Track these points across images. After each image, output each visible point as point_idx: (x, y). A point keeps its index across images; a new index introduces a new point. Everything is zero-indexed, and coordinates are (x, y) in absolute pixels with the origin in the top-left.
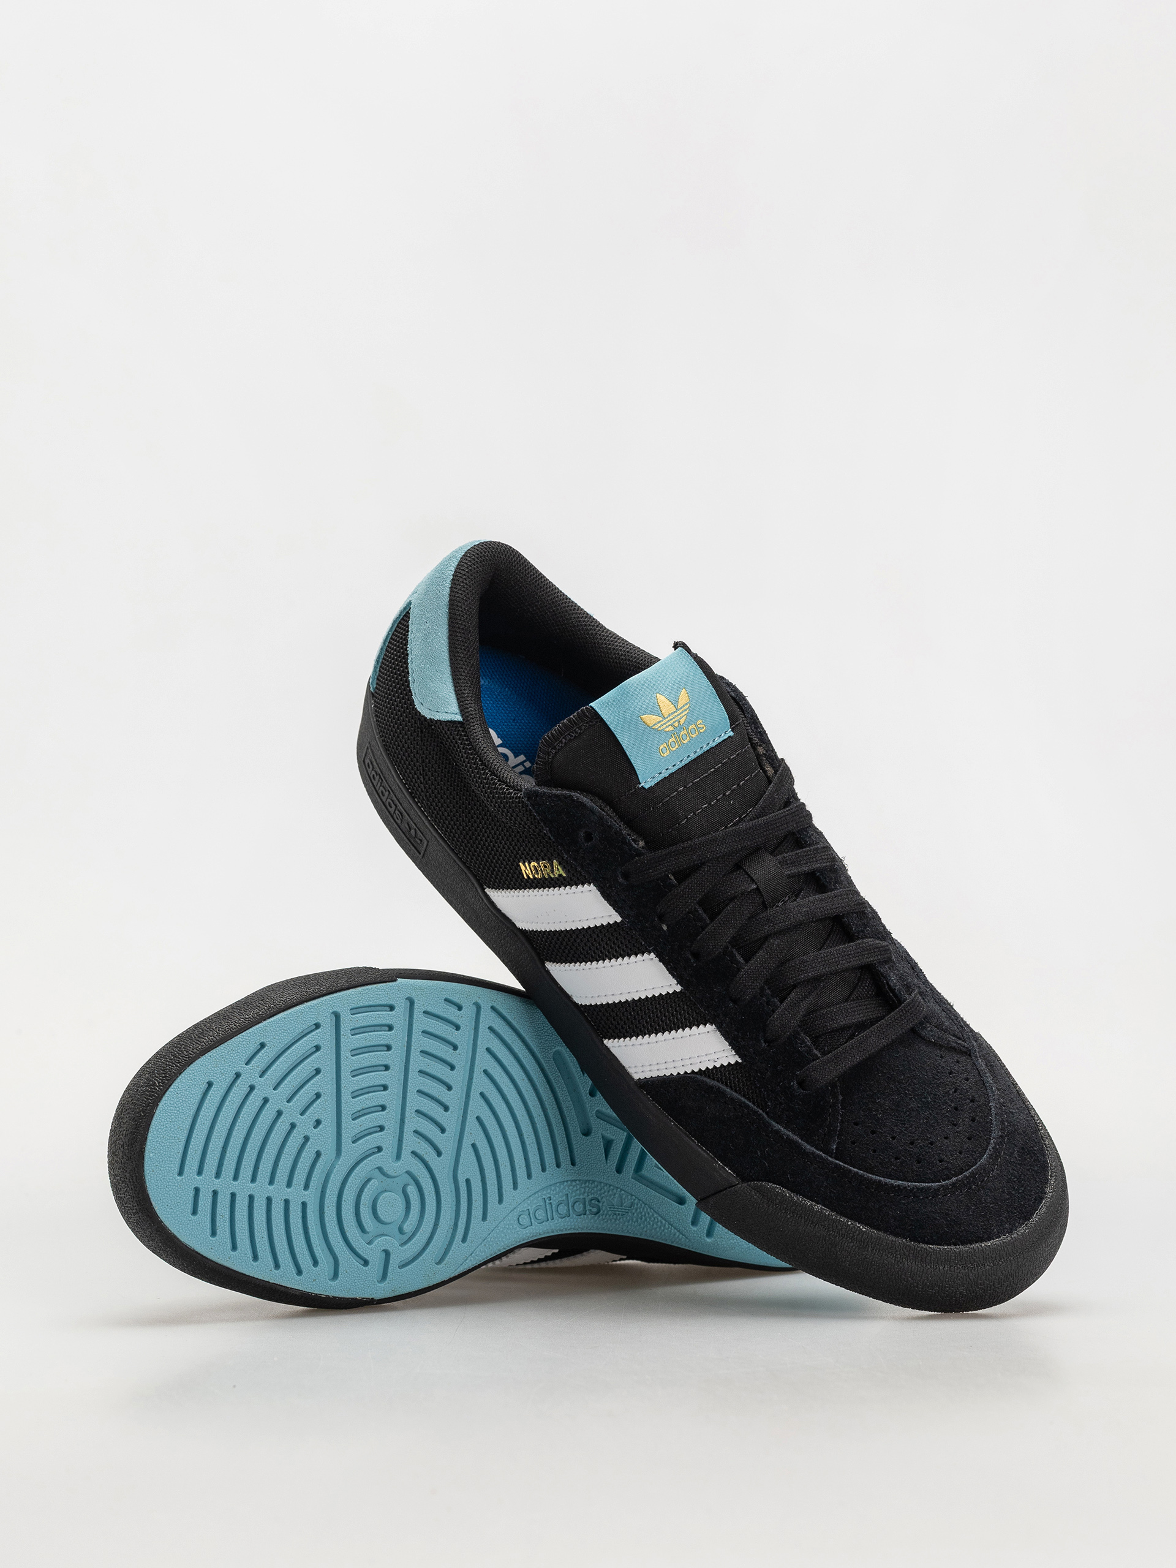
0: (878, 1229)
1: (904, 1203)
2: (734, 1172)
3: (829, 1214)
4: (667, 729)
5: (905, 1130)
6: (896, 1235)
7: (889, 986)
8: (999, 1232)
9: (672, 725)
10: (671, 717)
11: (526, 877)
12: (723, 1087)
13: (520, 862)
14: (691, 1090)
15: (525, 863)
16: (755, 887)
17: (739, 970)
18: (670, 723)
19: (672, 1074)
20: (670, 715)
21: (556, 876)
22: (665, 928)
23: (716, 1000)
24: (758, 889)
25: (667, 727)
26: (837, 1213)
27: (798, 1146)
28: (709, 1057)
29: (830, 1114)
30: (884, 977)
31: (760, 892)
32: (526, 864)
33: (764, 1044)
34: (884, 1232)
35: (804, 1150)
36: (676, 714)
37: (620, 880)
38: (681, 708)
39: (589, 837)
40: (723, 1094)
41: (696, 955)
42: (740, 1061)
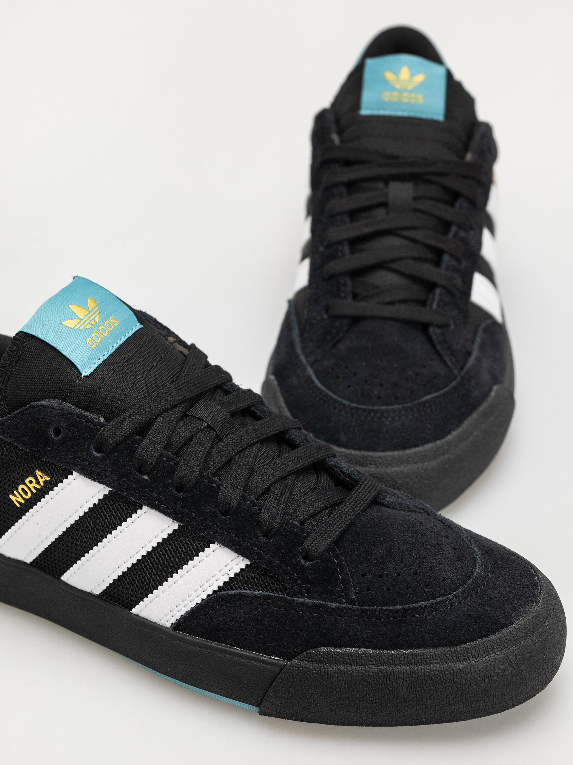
0: (419, 648)
1: (431, 618)
2: (280, 657)
3: (373, 653)
4: (87, 327)
5: (405, 566)
6: (435, 646)
7: (343, 472)
8: (516, 616)
9: (89, 323)
10: (87, 318)
11: (18, 506)
12: (243, 591)
13: (9, 496)
14: (218, 607)
15: (13, 493)
16: (206, 424)
17: (219, 487)
18: (87, 322)
19: (197, 603)
20: (85, 316)
21: (42, 484)
22: (146, 477)
23: (210, 519)
24: (209, 426)
25: (86, 325)
26: (379, 649)
27: (324, 607)
28: (222, 573)
29: (339, 573)
30: (337, 468)
31: (212, 428)
32: (15, 492)
33: (263, 538)
34: (424, 649)
35: (331, 607)
36: (89, 315)
37: (95, 454)
38: (92, 310)
39: (58, 432)
40: (246, 596)
41: (180, 489)
42: (249, 563)
